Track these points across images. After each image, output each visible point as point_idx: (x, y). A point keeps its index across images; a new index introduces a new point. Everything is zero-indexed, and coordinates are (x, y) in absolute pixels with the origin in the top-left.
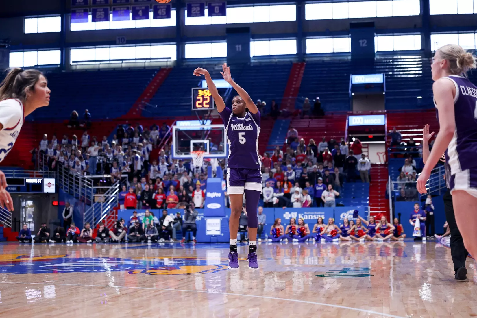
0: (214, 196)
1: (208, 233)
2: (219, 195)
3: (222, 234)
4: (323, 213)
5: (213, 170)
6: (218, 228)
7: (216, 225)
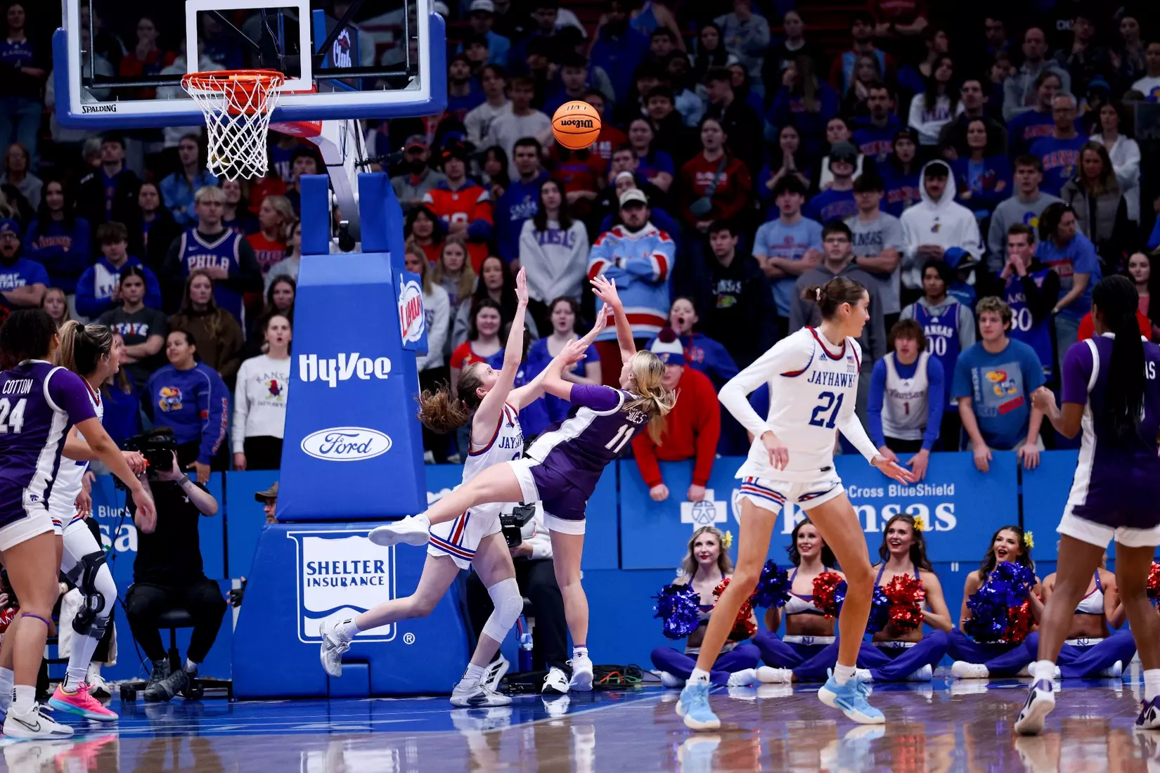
0: (345, 375)
1: (314, 630)
2: (382, 367)
3: (410, 638)
4: (951, 490)
5: (332, 197)
6: (380, 593)
7: (364, 576)
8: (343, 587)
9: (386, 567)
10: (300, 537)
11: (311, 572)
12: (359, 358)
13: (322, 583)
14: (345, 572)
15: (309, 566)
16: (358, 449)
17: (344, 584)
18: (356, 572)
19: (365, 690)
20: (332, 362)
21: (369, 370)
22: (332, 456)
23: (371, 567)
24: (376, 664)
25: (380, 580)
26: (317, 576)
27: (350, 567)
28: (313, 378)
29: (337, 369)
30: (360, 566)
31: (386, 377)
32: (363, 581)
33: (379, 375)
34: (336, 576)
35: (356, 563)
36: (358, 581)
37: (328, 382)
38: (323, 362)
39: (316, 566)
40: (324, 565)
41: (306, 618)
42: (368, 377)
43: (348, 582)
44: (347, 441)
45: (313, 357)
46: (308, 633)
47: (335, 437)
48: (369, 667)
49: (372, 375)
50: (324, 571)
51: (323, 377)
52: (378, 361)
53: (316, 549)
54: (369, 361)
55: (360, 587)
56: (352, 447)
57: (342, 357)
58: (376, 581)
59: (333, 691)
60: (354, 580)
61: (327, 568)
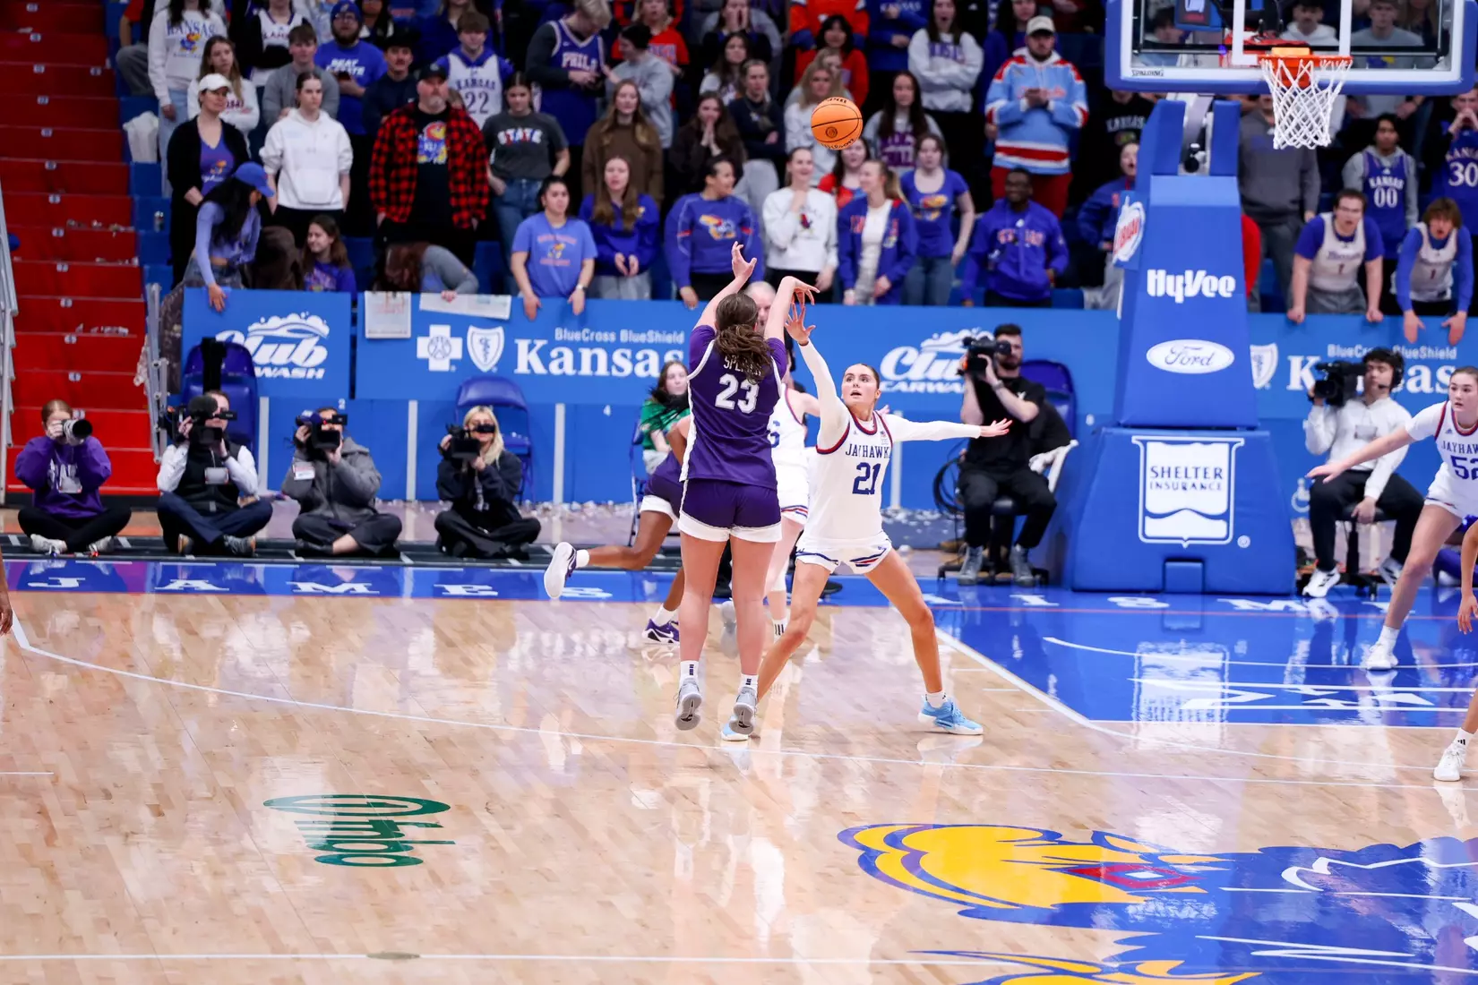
1: (1154, 530)
3: (1244, 542)
6: (1218, 498)
7: (1206, 482)
8: (1183, 492)
9: (1225, 474)
10: (1145, 443)
11: (1154, 475)
12: (1207, 275)
13: (1164, 486)
14: (1186, 476)
15: (1152, 470)
16: (1201, 361)
17: (1184, 488)
18: (1196, 477)
19: (1199, 587)
20: (1180, 279)
21: (1214, 288)
22: (1177, 368)
23: (1211, 474)
24: (1211, 565)
25: (1219, 486)
26: (1159, 480)
27: (1191, 473)
28: (1160, 293)
29: (1184, 285)
30: (1201, 473)
31: (1229, 295)
32: (1202, 487)
33: (1225, 294)
34: (1177, 480)
35: (1196, 469)
36: (1198, 486)
37: (1173, 298)
38: (1171, 278)
39: (1159, 471)
40: (1166, 469)
41: (1148, 519)
42: (1212, 295)
43: (1189, 486)
44: (1192, 353)
45: (1162, 273)
46: (1148, 533)
47: (1178, 350)
48: (1204, 569)
49: (1217, 293)
50: (1166, 475)
51: (1171, 293)
52: (1224, 279)
53: (1159, 453)
54: (1214, 279)
55: (1199, 491)
56: (1195, 359)
57: (1189, 274)
58: (1215, 486)
59: (1169, 587)
60: (1194, 485)
61: (1169, 472)
